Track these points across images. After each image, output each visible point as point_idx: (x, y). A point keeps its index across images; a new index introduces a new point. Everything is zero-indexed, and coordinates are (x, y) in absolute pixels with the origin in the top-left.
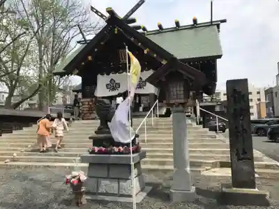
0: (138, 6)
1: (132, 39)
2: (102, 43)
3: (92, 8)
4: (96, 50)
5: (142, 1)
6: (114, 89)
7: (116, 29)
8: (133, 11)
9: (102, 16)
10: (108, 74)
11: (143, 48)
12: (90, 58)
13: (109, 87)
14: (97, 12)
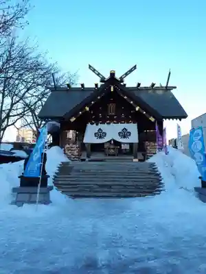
0: (131, 71)
1: (125, 97)
2: (99, 98)
3: (90, 66)
4: (93, 102)
5: (135, 67)
6: (100, 137)
7: (112, 88)
8: (126, 74)
9: (99, 74)
10: (97, 125)
11: (134, 105)
12: (87, 109)
13: (97, 135)
14: (94, 71)
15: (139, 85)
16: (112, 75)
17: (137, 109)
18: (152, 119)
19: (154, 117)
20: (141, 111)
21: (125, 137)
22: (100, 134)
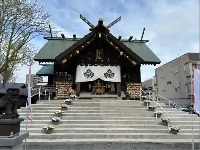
0: (116, 22)
1: (111, 44)
2: (89, 43)
4: (83, 47)
5: (120, 19)
6: (89, 77)
7: (100, 37)
8: (112, 24)
10: (87, 66)
12: (78, 52)
13: (86, 75)
15: (120, 37)
16: (101, 22)
17: (122, 53)
18: (134, 63)
19: (135, 61)
20: (125, 55)
21: (109, 77)
22: (89, 74)
